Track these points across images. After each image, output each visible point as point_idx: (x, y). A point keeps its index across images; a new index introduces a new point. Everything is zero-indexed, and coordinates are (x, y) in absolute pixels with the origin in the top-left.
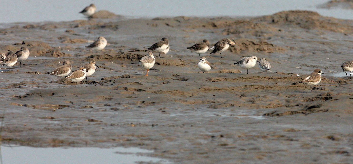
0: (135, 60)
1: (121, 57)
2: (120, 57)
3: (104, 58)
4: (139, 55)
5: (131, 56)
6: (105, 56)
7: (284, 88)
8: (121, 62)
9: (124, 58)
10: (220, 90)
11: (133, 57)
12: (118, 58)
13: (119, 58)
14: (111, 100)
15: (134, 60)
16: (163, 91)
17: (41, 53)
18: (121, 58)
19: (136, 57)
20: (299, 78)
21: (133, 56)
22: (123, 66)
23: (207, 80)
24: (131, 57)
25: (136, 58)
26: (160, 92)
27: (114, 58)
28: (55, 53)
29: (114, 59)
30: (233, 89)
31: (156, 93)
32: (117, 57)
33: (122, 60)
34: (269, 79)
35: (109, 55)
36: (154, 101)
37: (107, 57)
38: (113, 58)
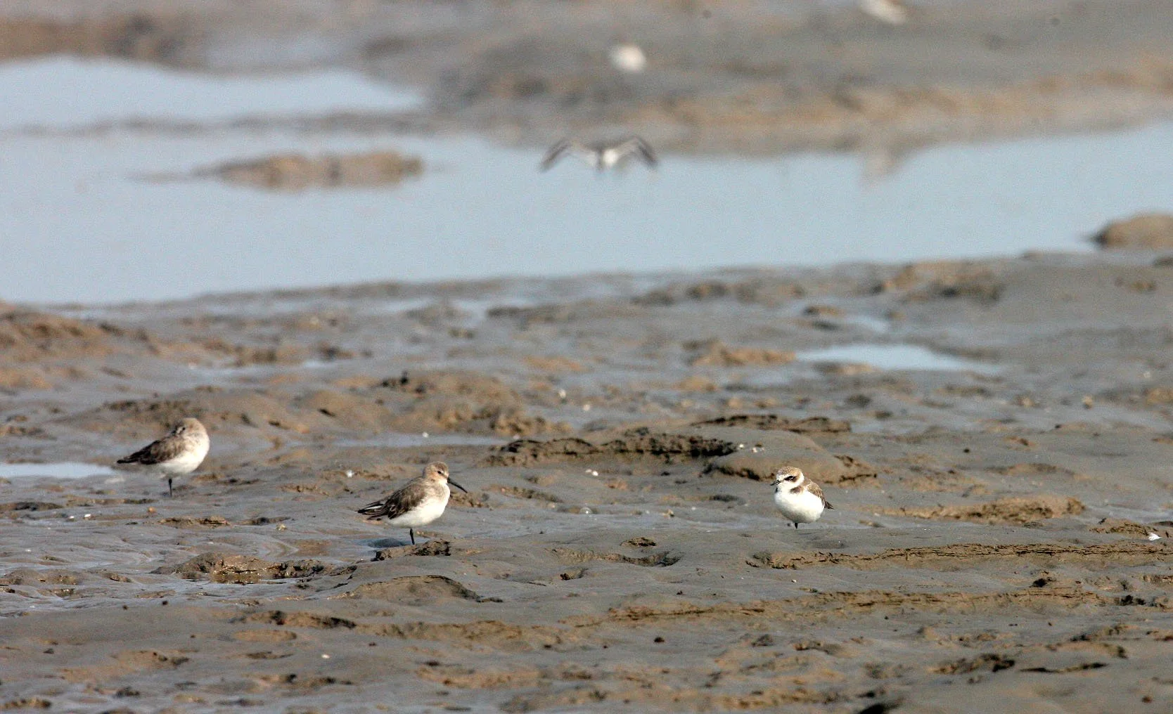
0: (683, 461)
1: (629, 449)
2: (623, 447)
3: (563, 451)
4: (696, 442)
5: (668, 445)
6: (567, 443)
7: (991, 599)
8: (625, 466)
9: (640, 451)
10: (703, 614)
11: (676, 448)
12: (616, 451)
13: (622, 451)
14: (180, 668)
15: (677, 459)
16: (428, 627)
17: (453, 420)
18: (627, 451)
19: (686, 446)
20: (1153, 549)
21: (673, 443)
22: (616, 485)
23: (753, 561)
24: (664, 450)
25: (685, 452)
26: (416, 629)
27: (602, 452)
28: (502, 420)
29: (600, 454)
30: (762, 611)
31: (400, 633)
32: (615, 447)
33: (630, 461)
34: (1024, 552)
35: (583, 442)
36: (332, 675)
37: (572, 447)
38: (598, 451)
